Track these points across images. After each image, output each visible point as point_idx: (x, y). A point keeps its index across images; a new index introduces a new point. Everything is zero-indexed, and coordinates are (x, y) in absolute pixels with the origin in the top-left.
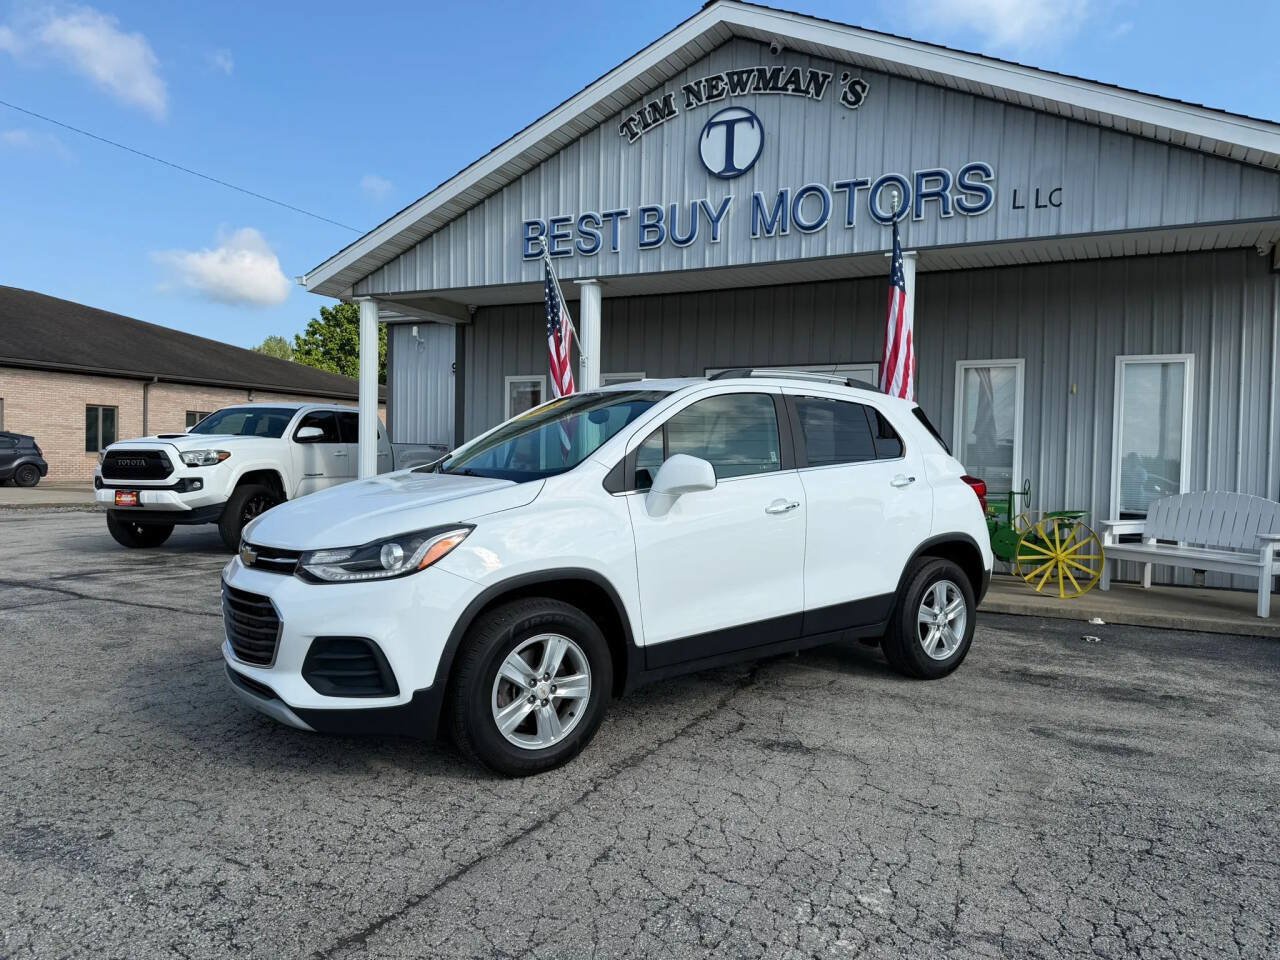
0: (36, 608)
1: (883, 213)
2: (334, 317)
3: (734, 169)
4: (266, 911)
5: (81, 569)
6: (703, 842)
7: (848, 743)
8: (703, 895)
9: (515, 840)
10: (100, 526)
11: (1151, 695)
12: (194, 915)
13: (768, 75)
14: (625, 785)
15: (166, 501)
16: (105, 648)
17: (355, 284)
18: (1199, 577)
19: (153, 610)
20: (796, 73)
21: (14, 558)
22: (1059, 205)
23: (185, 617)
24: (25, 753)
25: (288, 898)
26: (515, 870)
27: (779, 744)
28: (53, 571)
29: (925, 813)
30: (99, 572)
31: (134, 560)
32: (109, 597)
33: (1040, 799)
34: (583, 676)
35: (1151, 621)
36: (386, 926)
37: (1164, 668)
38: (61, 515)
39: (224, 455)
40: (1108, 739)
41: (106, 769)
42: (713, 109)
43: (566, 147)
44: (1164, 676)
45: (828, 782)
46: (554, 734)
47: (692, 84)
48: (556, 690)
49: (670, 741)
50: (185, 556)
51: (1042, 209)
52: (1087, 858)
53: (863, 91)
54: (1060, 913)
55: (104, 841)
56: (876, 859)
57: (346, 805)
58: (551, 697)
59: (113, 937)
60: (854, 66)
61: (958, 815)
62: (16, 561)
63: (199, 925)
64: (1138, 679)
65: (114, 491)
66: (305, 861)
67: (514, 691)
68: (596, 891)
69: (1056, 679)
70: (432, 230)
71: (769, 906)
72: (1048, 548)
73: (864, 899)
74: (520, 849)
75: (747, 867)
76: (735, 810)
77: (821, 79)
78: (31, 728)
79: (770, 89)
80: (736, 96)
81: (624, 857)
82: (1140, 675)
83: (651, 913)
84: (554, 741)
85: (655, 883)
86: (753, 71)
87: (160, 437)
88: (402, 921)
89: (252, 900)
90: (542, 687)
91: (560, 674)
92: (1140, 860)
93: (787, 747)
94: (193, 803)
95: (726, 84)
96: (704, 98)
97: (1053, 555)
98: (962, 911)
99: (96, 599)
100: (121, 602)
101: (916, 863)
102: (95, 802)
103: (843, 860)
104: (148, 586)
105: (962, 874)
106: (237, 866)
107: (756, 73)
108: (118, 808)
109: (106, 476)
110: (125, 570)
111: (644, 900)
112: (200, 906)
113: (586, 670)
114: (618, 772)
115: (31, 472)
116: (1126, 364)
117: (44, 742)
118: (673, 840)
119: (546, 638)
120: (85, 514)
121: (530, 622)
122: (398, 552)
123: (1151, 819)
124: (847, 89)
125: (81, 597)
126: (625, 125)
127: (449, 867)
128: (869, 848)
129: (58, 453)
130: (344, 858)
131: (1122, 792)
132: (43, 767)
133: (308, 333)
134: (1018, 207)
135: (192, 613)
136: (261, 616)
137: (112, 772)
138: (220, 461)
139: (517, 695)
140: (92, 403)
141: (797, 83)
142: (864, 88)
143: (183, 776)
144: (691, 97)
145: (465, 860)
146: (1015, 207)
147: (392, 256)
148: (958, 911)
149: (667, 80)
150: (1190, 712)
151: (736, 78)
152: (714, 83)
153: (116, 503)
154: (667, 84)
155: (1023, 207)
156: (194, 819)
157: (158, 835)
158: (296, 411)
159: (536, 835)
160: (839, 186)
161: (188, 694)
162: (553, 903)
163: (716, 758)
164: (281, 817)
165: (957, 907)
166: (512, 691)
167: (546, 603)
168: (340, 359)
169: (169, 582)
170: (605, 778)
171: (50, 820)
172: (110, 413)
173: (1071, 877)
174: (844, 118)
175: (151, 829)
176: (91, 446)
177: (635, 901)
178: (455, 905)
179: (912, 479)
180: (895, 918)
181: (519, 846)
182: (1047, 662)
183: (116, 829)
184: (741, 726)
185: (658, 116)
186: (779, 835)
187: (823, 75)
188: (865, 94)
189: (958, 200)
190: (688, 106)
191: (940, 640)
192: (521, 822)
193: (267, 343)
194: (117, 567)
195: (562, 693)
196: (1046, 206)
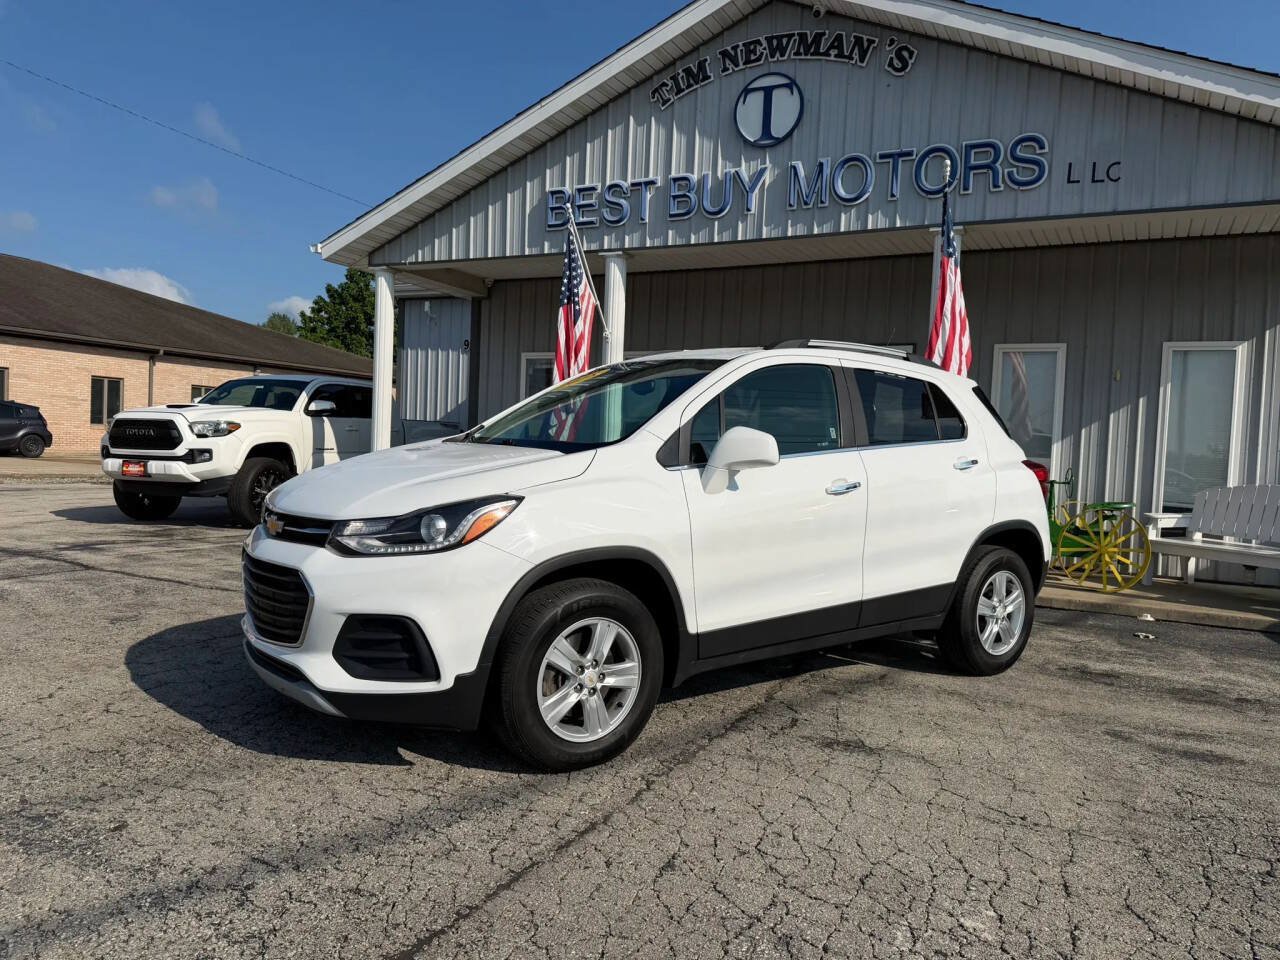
0: (41, 578)
1: (928, 186)
2: (340, 295)
3: (772, 138)
4: (301, 921)
5: (87, 539)
6: (778, 852)
7: (913, 742)
8: (787, 914)
9: (569, 843)
10: (106, 497)
11: (1224, 697)
12: (219, 924)
13: (810, 40)
14: (680, 782)
15: (174, 472)
16: (113, 621)
17: (371, 254)
18: (1250, 574)
19: (162, 582)
20: (839, 38)
21: (20, 527)
22: (1116, 181)
23: (195, 591)
24: (30, 733)
25: (323, 906)
26: (574, 878)
27: (838, 743)
28: (58, 541)
29: (1013, 824)
30: (105, 543)
31: (140, 532)
32: (116, 569)
33: (1135, 810)
34: (633, 665)
35: (1203, 618)
36: (435, 942)
37: (1230, 668)
38: (67, 486)
39: (233, 427)
40: (1192, 744)
41: (118, 752)
42: (750, 75)
43: (594, 112)
44: (1232, 677)
45: (901, 786)
46: (603, 727)
47: (729, 48)
48: (604, 678)
49: (721, 736)
50: (192, 529)
51: (1099, 184)
52: (1203, 880)
53: (911, 58)
54: (1189, 944)
55: (117, 833)
56: (971, 876)
57: (380, 798)
58: (599, 686)
59: (129, 949)
60: (902, 31)
61: (1049, 826)
62: (21, 530)
63: (226, 936)
64: (1206, 679)
65: (121, 461)
66: (339, 862)
67: (560, 678)
68: (666, 907)
69: (1118, 677)
70: (452, 198)
71: (863, 929)
72: (1091, 540)
73: (968, 923)
74: (575, 854)
75: (830, 882)
76: (806, 816)
77: (866, 44)
78: (37, 705)
79: (812, 54)
80: (774, 62)
81: (692, 867)
82: (1207, 675)
83: (732, 934)
84: (601, 733)
85: (732, 898)
86: (793, 35)
87: (169, 406)
88: (453, 937)
89: (283, 907)
90: (589, 675)
91: (608, 661)
92: (1263, 883)
93: (849, 746)
94: (213, 793)
95: (765, 49)
96: (741, 63)
97: (1096, 547)
98: (1079, 939)
99: (102, 570)
100: (128, 574)
101: (1015, 882)
102: (107, 789)
103: (935, 876)
104: (155, 559)
105: (1069, 895)
106: (265, 866)
107: (797, 37)
108: (131, 796)
109: (114, 445)
110: (131, 542)
111: (722, 918)
112: (226, 914)
113: (636, 657)
114: (671, 770)
115: (35, 442)
116: (1174, 351)
117: (50, 720)
118: (744, 848)
119: (595, 622)
120: (89, 485)
121: (578, 604)
122: (442, 524)
123: (1264, 836)
124: (893, 55)
125: (87, 567)
126: (656, 91)
127: (499, 874)
128: (961, 862)
129: (63, 424)
130: (382, 860)
131: (1224, 805)
132: (49, 748)
133: (313, 310)
134: (1073, 182)
135: (203, 588)
136: (287, 590)
137: (123, 756)
138: (230, 432)
139: (563, 683)
140: (97, 374)
141: (840, 47)
142: (911, 54)
143: (201, 762)
144: (728, 62)
145: (517, 866)
146: (1069, 181)
147: (410, 224)
148: (1074, 939)
149: (702, 45)
150: (1271, 717)
151: (775, 42)
152: (752, 47)
153: (124, 473)
154: (701, 48)
155: (1078, 182)
156: (214, 811)
157: (176, 828)
158: (308, 383)
159: (591, 838)
160: (882, 157)
161: (202, 672)
162: (621, 919)
163: (773, 756)
164: (309, 811)
165: (1072, 933)
166: (559, 678)
167: (595, 584)
168: (345, 337)
169: (177, 555)
170: (657, 775)
171: (58, 808)
172: (115, 385)
173: (1192, 903)
174: (889, 86)
175: (169, 821)
176: (96, 418)
177: (713, 919)
178: (510, 919)
179: (975, 462)
180: (1006, 946)
181: (574, 851)
182: (1105, 660)
183: (130, 821)
184: (794, 722)
185: (692, 81)
186: (859, 845)
187: (868, 40)
188: (912, 61)
189: (1008, 173)
190: (723, 71)
191: (998, 634)
192: (572, 823)
193: (271, 321)
194: (123, 538)
195: (610, 681)
196: (1103, 181)
